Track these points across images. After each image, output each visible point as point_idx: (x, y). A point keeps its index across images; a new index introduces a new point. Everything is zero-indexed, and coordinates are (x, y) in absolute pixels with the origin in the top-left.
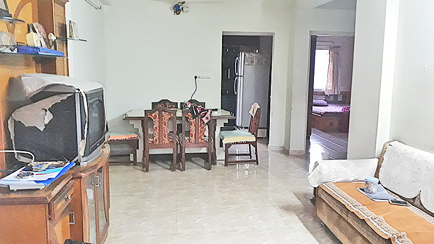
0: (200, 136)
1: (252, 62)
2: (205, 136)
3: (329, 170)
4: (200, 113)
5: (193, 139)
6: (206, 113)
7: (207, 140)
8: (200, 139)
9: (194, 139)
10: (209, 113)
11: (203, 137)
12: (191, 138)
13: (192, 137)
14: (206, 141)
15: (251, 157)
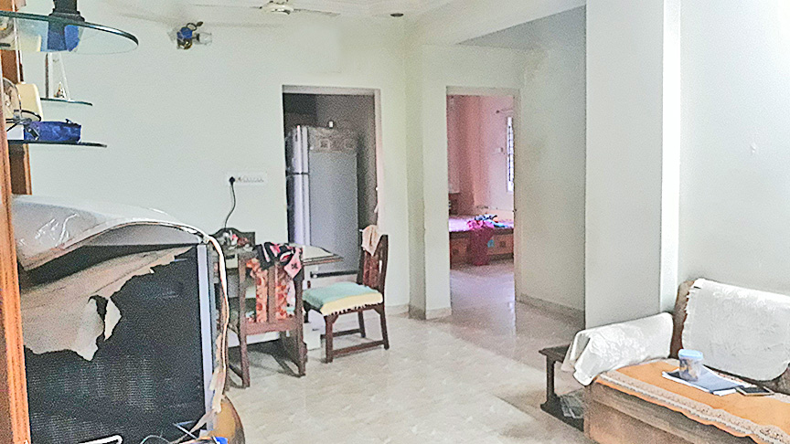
0: (277, 305)
1: (324, 145)
2: (288, 305)
3: (608, 347)
4: (279, 256)
5: (262, 315)
6: (292, 255)
7: (293, 314)
8: (278, 314)
9: (265, 314)
10: (297, 255)
11: (284, 308)
12: (258, 312)
13: (261, 308)
14: (291, 316)
15: (364, 336)
